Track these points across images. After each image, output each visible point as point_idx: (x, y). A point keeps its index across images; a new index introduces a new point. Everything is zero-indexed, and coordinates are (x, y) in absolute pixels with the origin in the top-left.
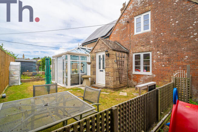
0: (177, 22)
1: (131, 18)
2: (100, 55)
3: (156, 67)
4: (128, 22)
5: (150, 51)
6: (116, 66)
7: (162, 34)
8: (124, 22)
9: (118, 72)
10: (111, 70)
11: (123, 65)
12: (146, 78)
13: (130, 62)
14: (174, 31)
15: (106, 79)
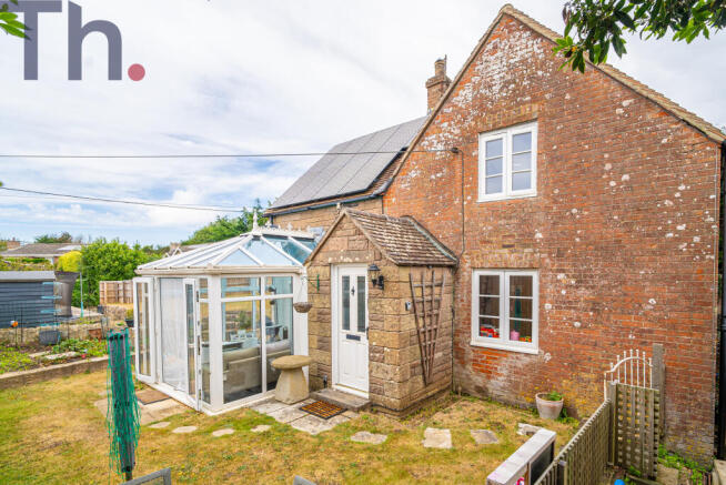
0: (626, 177)
1: (468, 138)
2: (346, 274)
3: (554, 329)
4: (455, 151)
5: (532, 268)
6: (409, 324)
7: (574, 211)
8: (440, 147)
9: (418, 346)
10: (391, 338)
11: (437, 315)
12: (519, 364)
13: (462, 300)
14: (613, 207)
15: (371, 372)
